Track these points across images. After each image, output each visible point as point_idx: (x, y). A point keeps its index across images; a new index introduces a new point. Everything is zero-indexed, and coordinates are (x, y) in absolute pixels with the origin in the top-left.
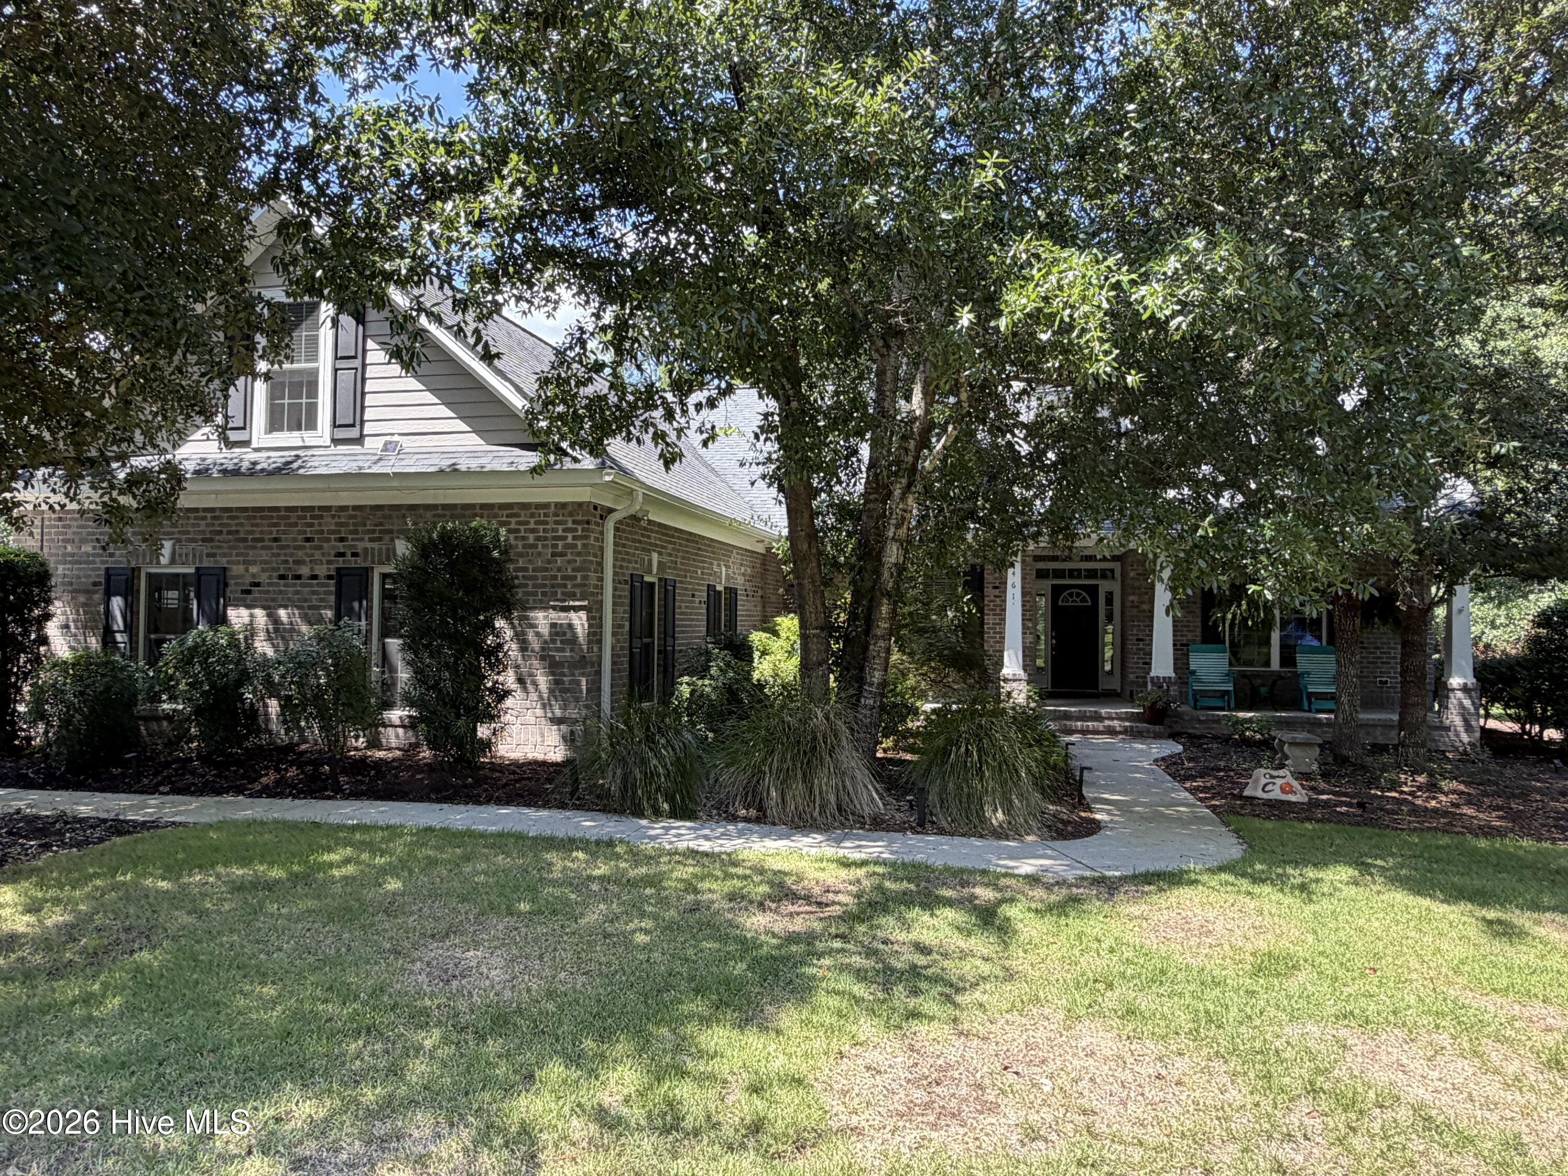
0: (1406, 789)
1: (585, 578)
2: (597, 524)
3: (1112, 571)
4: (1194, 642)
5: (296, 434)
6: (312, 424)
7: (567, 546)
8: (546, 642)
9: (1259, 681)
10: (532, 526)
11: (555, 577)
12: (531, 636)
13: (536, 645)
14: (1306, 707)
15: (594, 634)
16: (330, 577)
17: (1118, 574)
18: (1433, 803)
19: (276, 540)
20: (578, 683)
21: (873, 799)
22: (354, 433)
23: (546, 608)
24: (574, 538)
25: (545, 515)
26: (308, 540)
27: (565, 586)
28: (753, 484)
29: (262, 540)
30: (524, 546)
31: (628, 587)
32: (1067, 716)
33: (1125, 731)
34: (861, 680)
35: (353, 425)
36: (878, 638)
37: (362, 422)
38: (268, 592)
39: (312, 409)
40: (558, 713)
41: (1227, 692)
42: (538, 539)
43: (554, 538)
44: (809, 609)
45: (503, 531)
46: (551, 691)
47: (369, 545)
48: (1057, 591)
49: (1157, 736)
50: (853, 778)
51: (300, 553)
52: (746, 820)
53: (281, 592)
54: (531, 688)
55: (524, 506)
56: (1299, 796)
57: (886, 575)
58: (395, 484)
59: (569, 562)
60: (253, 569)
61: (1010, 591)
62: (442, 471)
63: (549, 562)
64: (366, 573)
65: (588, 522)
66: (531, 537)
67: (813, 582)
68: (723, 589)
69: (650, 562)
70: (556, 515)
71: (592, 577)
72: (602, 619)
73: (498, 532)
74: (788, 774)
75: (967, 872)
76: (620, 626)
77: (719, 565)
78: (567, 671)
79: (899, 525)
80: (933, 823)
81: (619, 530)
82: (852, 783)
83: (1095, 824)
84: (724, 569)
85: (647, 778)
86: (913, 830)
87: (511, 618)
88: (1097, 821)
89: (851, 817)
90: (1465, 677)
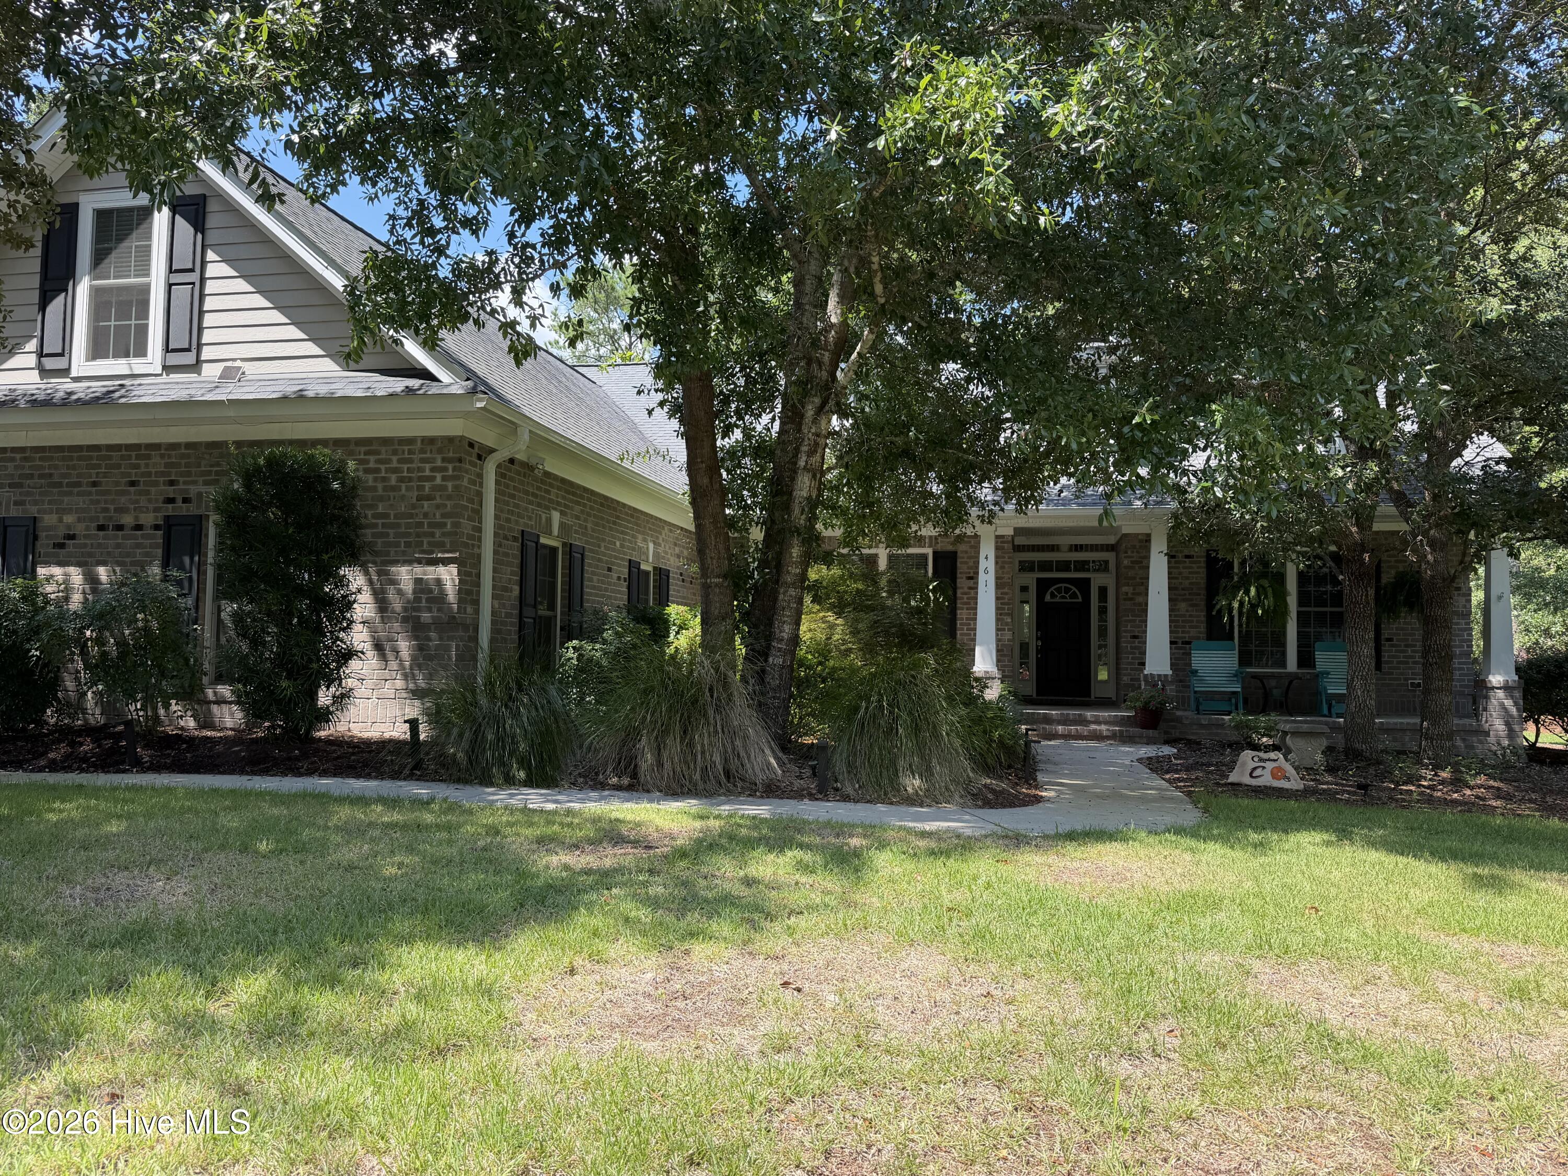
0: (1425, 783)
1: (456, 525)
2: (475, 465)
3: (1106, 562)
4: (1198, 638)
5: (123, 361)
6: (141, 351)
7: (434, 488)
8: (408, 602)
9: (1273, 683)
10: (395, 464)
11: (420, 525)
12: (391, 595)
13: (397, 605)
14: (1325, 711)
15: (469, 592)
16: (157, 527)
17: (1112, 566)
18: (1456, 797)
19: (94, 484)
20: (448, 649)
21: (769, 764)
22: (189, 359)
23: (409, 562)
24: (444, 478)
25: (410, 452)
26: (133, 484)
27: (432, 535)
28: (650, 412)
29: (78, 484)
30: (385, 489)
31: (517, 545)
32: (1047, 720)
33: (1113, 736)
34: (769, 637)
35: (188, 350)
36: (788, 585)
37: (199, 346)
38: (85, 545)
39: (142, 331)
40: (422, 683)
41: (1235, 693)
42: (401, 480)
43: (421, 479)
44: (711, 553)
45: (351, 464)
46: (414, 659)
47: (203, 489)
48: (1043, 585)
49: (1150, 742)
50: (746, 737)
51: (123, 499)
52: (618, 787)
53: (99, 545)
54: (390, 655)
55: (385, 441)
56: (1295, 783)
57: (797, 511)
58: (231, 413)
59: (438, 507)
60: (69, 519)
61: (982, 577)
62: (285, 398)
63: (414, 507)
64: (198, 522)
65: (460, 460)
66: (393, 478)
67: (714, 523)
68: (650, 569)
69: (549, 521)
70: (422, 451)
71: (466, 526)
72: (478, 575)
73: (343, 463)
74: (665, 732)
75: (853, 826)
76: (505, 589)
77: (645, 540)
78: (433, 635)
79: (811, 453)
80: (837, 789)
81: (503, 476)
82: (745, 747)
83: (1038, 800)
84: (651, 546)
85: (499, 738)
86: (812, 797)
87: (367, 573)
88: (1041, 797)
89: (740, 784)
90: (1506, 674)
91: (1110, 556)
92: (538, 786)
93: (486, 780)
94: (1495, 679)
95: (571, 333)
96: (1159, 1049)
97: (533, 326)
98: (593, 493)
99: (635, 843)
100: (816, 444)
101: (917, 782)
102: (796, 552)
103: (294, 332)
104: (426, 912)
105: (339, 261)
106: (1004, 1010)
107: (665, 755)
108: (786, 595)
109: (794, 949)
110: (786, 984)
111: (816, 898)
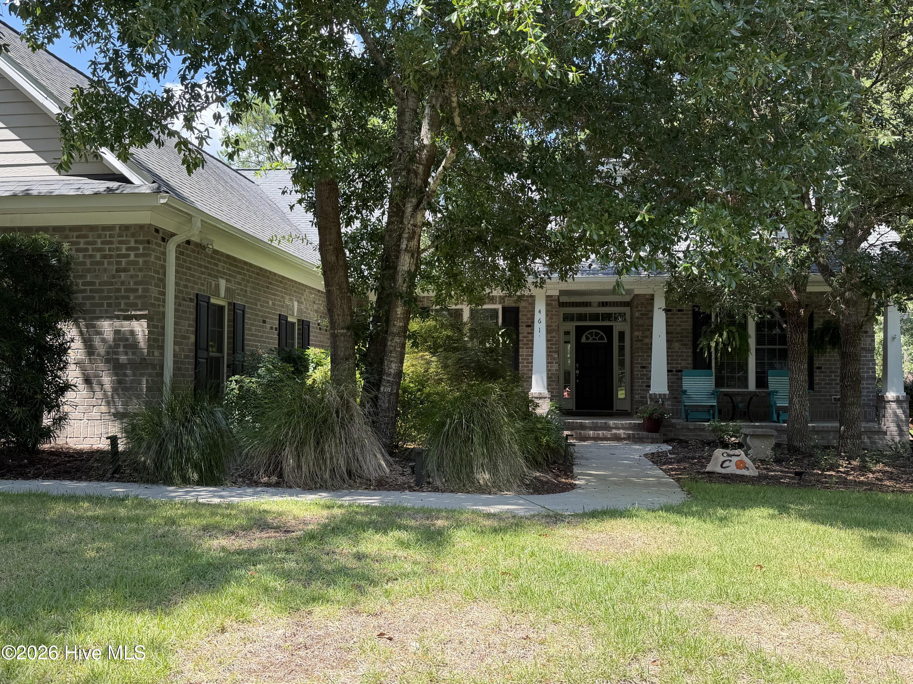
0: (842, 469)
1: (146, 290)
2: (160, 246)
3: (624, 314)
4: (687, 368)
7: (129, 263)
8: (110, 347)
9: (739, 399)
10: (99, 245)
11: (118, 290)
12: (97, 341)
13: (101, 349)
14: (775, 418)
15: (156, 340)
17: (628, 317)
20: (140, 383)
21: (380, 465)
23: (111, 318)
24: (136, 256)
25: (111, 236)
27: (128, 298)
28: (292, 207)
30: (92, 263)
31: (194, 304)
32: (582, 427)
33: (628, 438)
34: (381, 372)
36: (394, 335)
40: (120, 408)
41: (712, 406)
42: (104, 257)
43: (119, 256)
44: (337, 311)
45: (66, 246)
46: (115, 390)
48: (580, 330)
50: (363, 447)
52: (268, 485)
54: (96, 388)
55: (92, 228)
56: (752, 472)
57: (400, 280)
59: (132, 277)
61: (537, 326)
62: (15, 195)
63: (114, 277)
65: (148, 242)
66: (98, 256)
67: (340, 288)
68: (295, 320)
69: (217, 286)
70: (120, 235)
71: (154, 291)
72: (163, 328)
73: (60, 244)
74: (302, 443)
75: (439, 511)
76: (184, 337)
77: (291, 300)
78: (129, 372)
79: (410, 238)
80: (429, 483)
81: (182, 253)
82: (362, 453)
83: (573, 487)
84: (296, 304)
85: (179, 451)
86: (411, 489)
87: (78, 326)
88: (575, 485)
89: (358, 481)
90: (897, 391)
91: (626, 310)
92: (207, 485)
93: (168, 481)
94: (891, 395)
96: (645, 675)
97: (201, 144)
98: (251, 265)
99: (277, 529)
100: (414, 232)
101: (487, 476)
102: (400, 310)
103: (22, 146)
104: (115, 586)
106: (538, 648)
107: (303, 460)
108: (393, 342)
109: (389, 608)
110: (381, 635)
111: (408, 567)
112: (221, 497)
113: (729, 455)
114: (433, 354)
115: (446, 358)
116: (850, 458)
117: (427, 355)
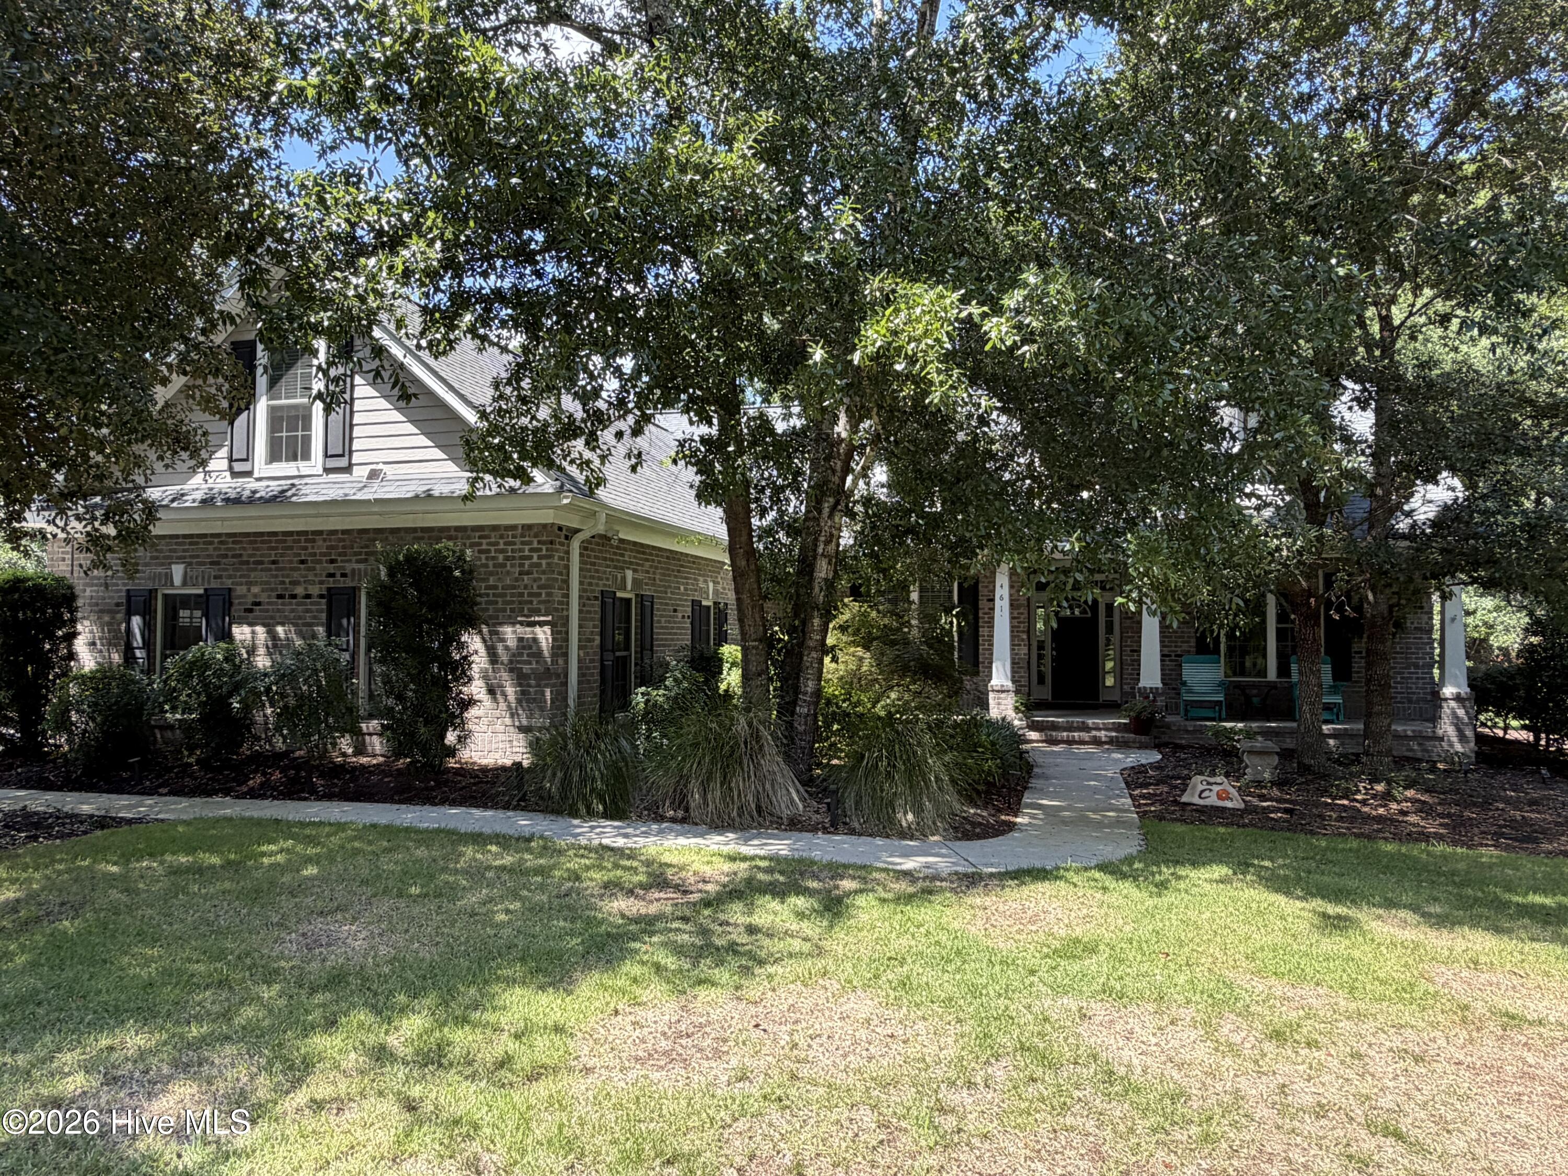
0: (1359, 797)
1: (549, 594)
2: (562, 544)
4: (1188, 652)
5: (292, 464)
6: (306, 456)
7: (531, 565)
8: (514, 655)
9: (1254, 691)
10: (502, 546)
11: (522, 595)
12: (500, 649)
13: (504, 657)
15: (560, 647)
16: (321, 596)
18: (1381, 811)
19: (274, 562)
20: (543, 694)
21: (792, 801)
22: (343, 462)
23: (514, 624)
24: (539, 557)
25: (514, 536)
26: (302, 562)
27: (531, 602)
29: (262, 563)
30: (495, 566)
31: (598, 603)
32: (1054, 727)
33: (1111, 742)
34: (796, 690)
35: (343, 455)
36: (811, 649)
37: (351, 452)
38: (267, 611)
39: (307, 440)
40: (525, 722)
41: (1219, 703)
42: (507, 558)
43: (522, 558)
44: (748, 622)
45: (468, 551)
46: (519, 701)
47: (356, 566)
49: (1142, 747)
50: (774, 781)
51: (296, 574)
52: (673, 820)
53: (279, 611)
54: (500, 698)
55: (495, 528)
56: (1235, 803)
57: (817, 589)
58: (376, 509)
59: (535, 580)
60: (255, 590)
61: (997, 604)
62: (417, 496)
63: (517, 580)
64: (353, 593)
65: (551, 543)
66: (501, 557)
67: (752, 597)
68: (710, 603)
69: (624, 579)
70: (523, 536)
71: (557, 594)
72: (567, 633)
73: (463, 553)
74: (710, 777)
75: (846, 866)
76: (589, 640)
77: (706, 581)
78: (533, 682)
79: (828, 542)
80: (845, 823)
81: (586, 549)
82: (773, 786)
83: (1011, 827)
84: (711, 585)
85: (583, 781)
86: (825, 831)
87: (480, 632)
88: (1015, 824)
89: (769, 818)
90: (1459, 686)
92: (612, 818)
93: (573, 814)
94: (1448, 691)
95: (634, 461)
97: (603, 463)
98: (660, 549)
99: (677, 887)
100: (832, 535)
101: (910, 817)
102: (816, 622)
103: (424, 441)
105: (456, 386)
107: (709, 796)
108: (810, 657)
109: (769, 994)
110: (757, 1026)
111: (796, 945)
112: (626, 836)
113: (1209, 783)
114: (866, 648)
115: (882, 654)
116: (1374, 780)
117: (860, 651)
